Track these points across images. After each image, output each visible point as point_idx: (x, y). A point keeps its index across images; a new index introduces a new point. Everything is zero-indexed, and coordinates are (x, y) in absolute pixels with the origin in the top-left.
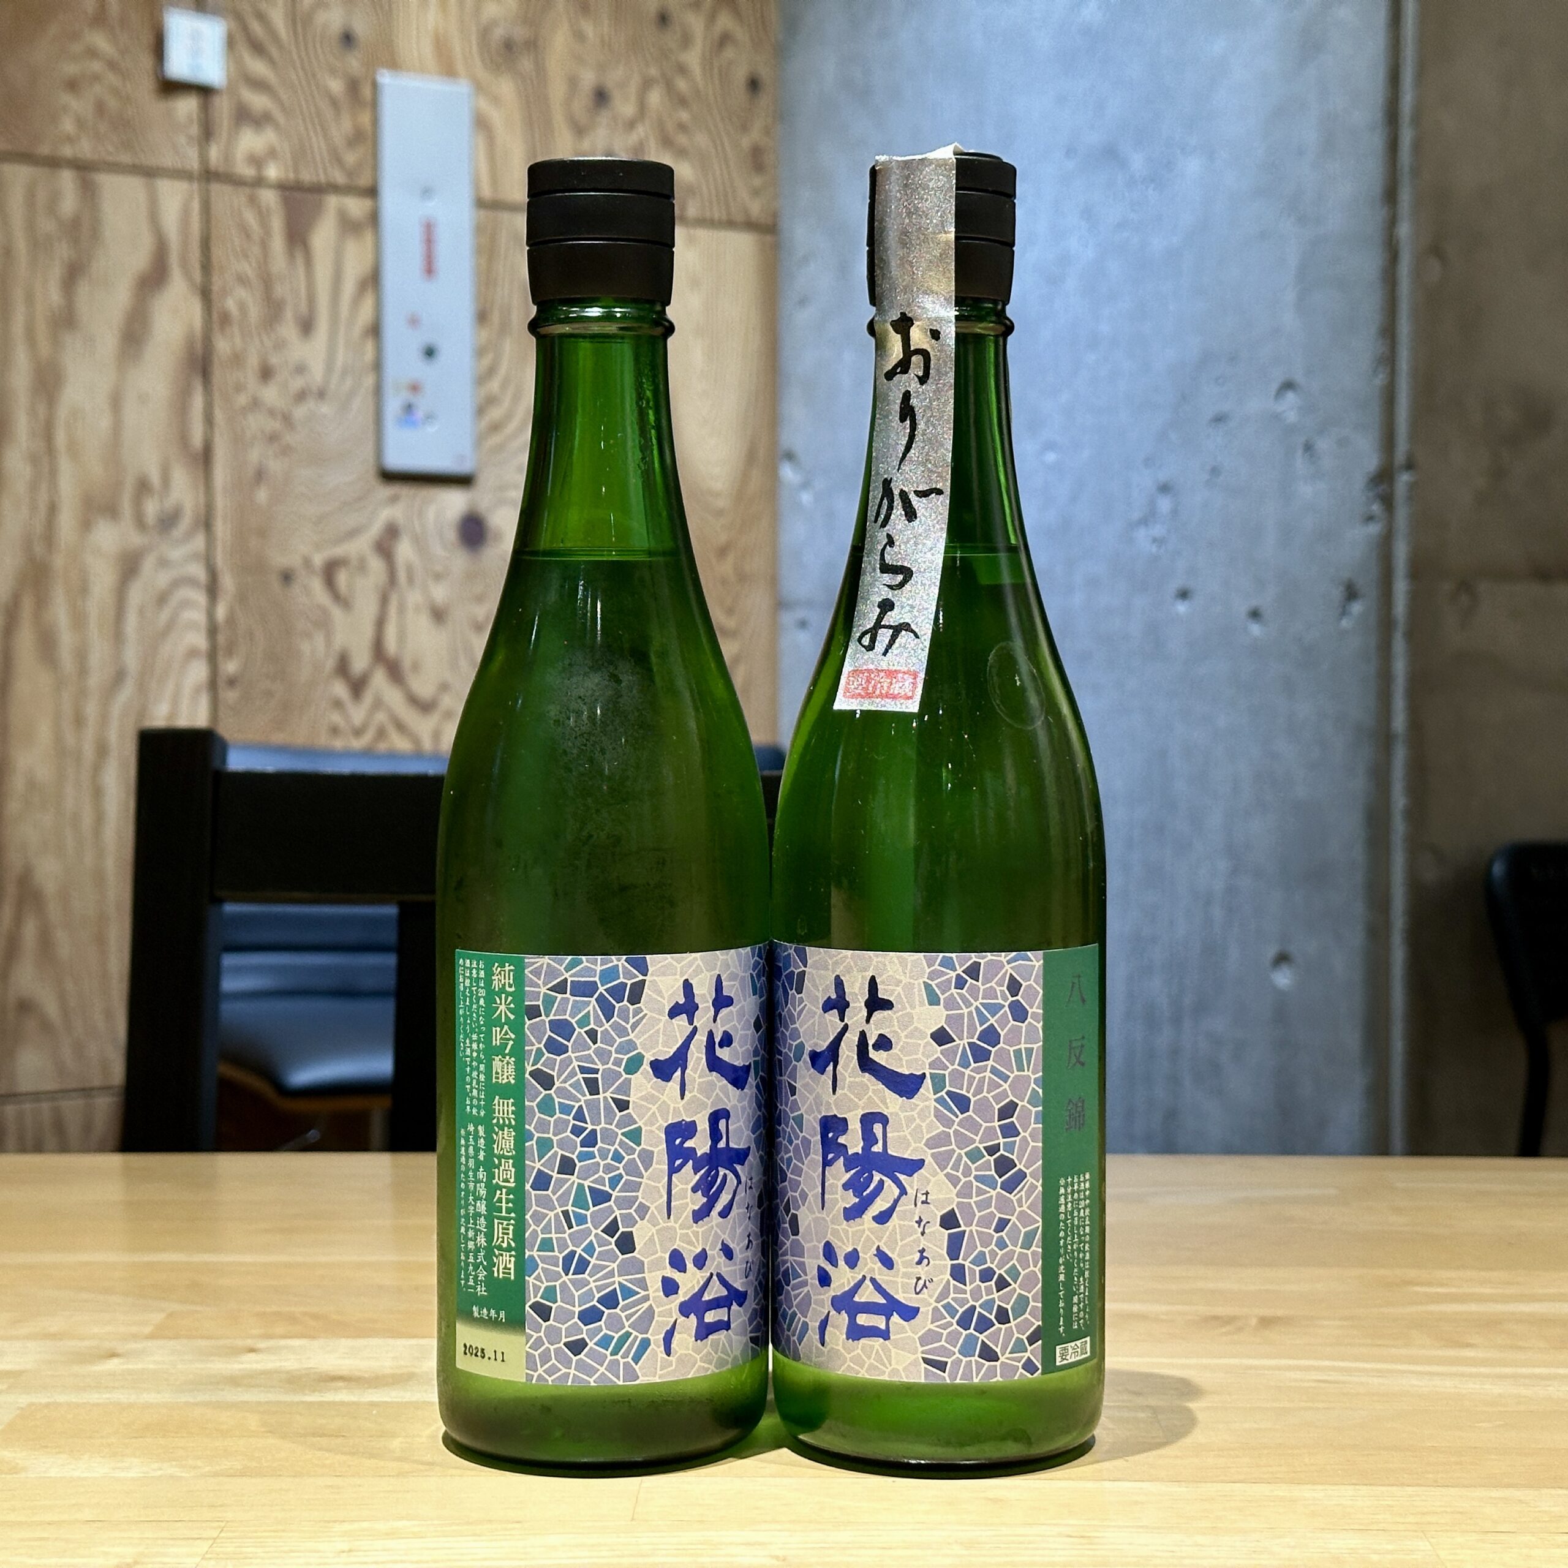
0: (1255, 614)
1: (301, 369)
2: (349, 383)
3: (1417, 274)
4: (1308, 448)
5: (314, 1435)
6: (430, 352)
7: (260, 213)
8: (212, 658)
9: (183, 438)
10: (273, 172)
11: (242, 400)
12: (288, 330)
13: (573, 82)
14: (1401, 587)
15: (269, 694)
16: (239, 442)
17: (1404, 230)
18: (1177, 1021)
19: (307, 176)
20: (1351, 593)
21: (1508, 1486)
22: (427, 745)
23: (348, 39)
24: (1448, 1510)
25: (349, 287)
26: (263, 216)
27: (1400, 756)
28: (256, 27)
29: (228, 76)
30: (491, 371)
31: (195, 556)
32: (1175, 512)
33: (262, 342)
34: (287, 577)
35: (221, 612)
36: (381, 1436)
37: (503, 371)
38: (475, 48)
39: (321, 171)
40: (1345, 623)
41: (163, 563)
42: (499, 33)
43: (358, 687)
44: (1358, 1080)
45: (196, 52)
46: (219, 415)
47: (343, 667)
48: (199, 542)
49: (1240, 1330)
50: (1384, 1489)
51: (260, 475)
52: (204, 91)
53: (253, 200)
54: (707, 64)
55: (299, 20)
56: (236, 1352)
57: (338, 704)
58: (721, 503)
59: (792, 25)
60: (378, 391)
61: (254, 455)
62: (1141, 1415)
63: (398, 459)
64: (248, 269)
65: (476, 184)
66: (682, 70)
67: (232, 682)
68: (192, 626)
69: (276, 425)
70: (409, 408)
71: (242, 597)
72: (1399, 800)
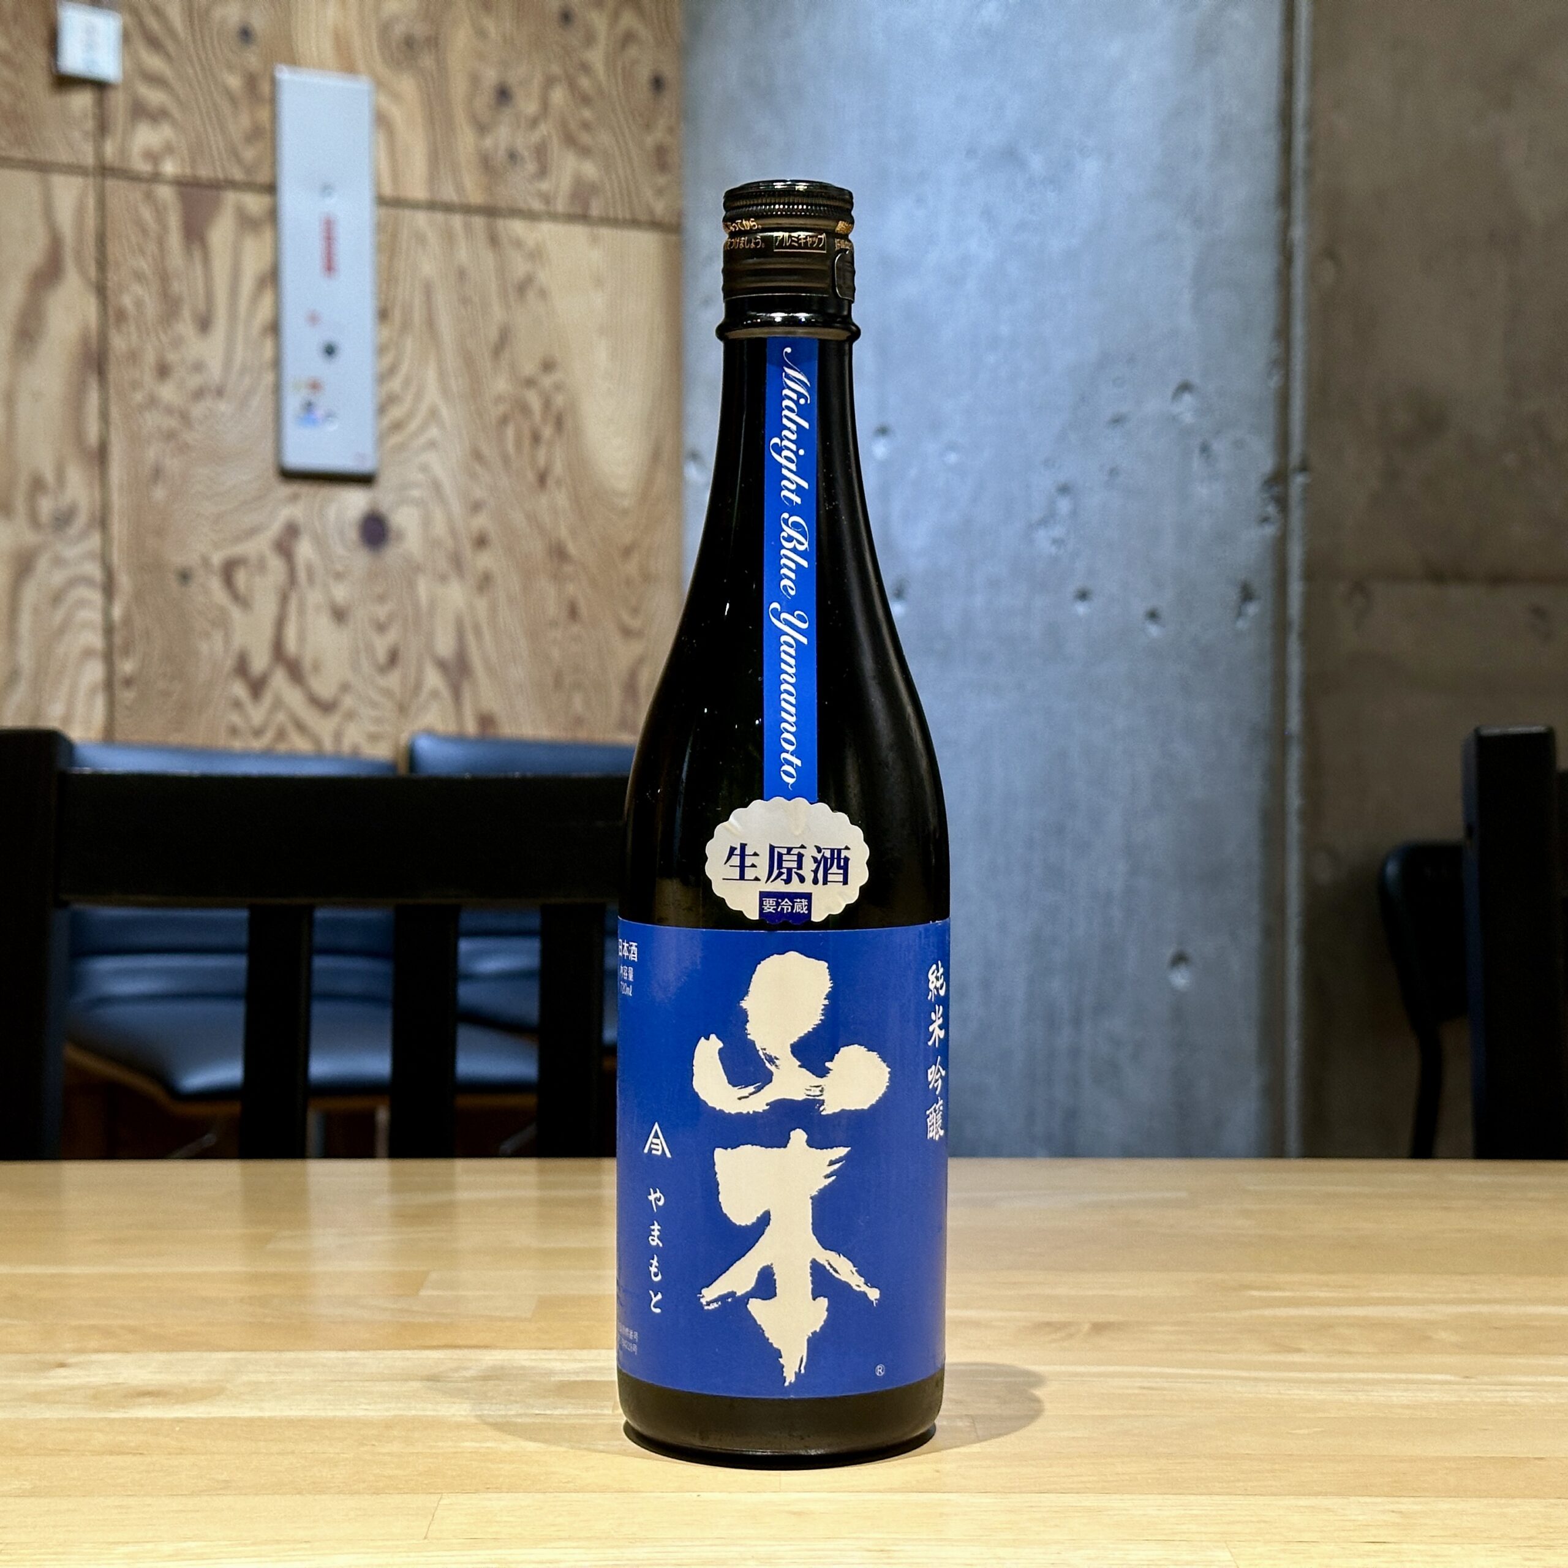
0: (1153, 615)
1: (198, 367)
2: (247, 381)
3: (1312, 277)
4: (1205, 449)
5: (111, 1453)
6: (330, 351)
7: (157, 211)
8: (109, 658)
9: (79, 435)
10: (169, 168)
11: (139, 397)
12: (186, 327)
13: (475, 80)
14: (1296, 588)
15: (166, 694)
16: (135, 440)
17: (1298, 232)
18: (1077, 1022)
19: (204, 172)
20: (1247, 594)
21: (1317, 1494)
22: (328, 745)
23: (246, 34)
24: (1254, 1519)
25: (247, 284)
26: (160, 213)
27: (1295, 756)
28: (153, 24)
29: (124, 69)
30: (392, 370)
31: (90, 555)
32: (1074, 513)
33: (158, 338)
34: (185, 576)
35: (117, 612)
36: (181, 1454)
37: (404, 368)
38: (375, 44)
39: (219, 169)
40: (1241, 624)
41: (58, 562)
42: (399, 30)
43: (257, 687)
44: (1254, 1081)
45: (90, 46)
46: (115, 412)
47: (242, 668)
48: (95, 541)
49: (1071, 1336)
50: (1192, 1498)
51: (157, 473)
52: (99, 86)
53: (149, 196)
54: (610, 62)
55: (195, 16)
56: (46, 1367)
57: (237, 705)
58: (626, 503)
59: (695, 24)
60: (277, 389)
61: (151, 453)
62: (960, 1424)
63: (297, 458)
64: (144, 265)
65: (377, 184)
66: (585, 68)
67: (128, 682)
68: (85, 625)
69: (173, 423)
70: (309, 406)
71: (138, 596)
72: (1294, 801)
